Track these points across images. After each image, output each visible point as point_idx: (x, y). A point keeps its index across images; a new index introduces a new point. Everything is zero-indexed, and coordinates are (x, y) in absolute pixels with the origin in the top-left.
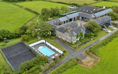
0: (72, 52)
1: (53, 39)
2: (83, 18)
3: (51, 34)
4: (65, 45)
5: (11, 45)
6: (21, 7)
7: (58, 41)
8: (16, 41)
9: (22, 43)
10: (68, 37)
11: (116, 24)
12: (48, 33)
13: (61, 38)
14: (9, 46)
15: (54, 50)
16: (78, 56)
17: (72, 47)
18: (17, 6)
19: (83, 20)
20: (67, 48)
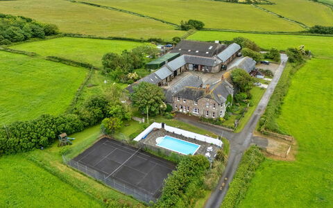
0: (234, 137)
1: (172, 118)
2: (196, 67)
3: (166, 106)
4: (207, 125)
5: (83, 148)
6: (33, 55)
7: (186, 120)
8: (89, 137)
9: (105, 138)
10: (211, 107)
11: (267, 71)
12: (161, 106)
13: (188, 113)
14: (82, 152)
15: (194, 141)
16: (251, 142)
17: (225, 126)
18: (17, 53)
19: (198, 71)
20: (217, 131)
